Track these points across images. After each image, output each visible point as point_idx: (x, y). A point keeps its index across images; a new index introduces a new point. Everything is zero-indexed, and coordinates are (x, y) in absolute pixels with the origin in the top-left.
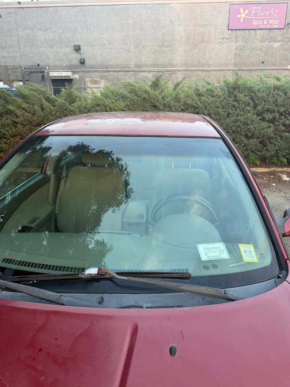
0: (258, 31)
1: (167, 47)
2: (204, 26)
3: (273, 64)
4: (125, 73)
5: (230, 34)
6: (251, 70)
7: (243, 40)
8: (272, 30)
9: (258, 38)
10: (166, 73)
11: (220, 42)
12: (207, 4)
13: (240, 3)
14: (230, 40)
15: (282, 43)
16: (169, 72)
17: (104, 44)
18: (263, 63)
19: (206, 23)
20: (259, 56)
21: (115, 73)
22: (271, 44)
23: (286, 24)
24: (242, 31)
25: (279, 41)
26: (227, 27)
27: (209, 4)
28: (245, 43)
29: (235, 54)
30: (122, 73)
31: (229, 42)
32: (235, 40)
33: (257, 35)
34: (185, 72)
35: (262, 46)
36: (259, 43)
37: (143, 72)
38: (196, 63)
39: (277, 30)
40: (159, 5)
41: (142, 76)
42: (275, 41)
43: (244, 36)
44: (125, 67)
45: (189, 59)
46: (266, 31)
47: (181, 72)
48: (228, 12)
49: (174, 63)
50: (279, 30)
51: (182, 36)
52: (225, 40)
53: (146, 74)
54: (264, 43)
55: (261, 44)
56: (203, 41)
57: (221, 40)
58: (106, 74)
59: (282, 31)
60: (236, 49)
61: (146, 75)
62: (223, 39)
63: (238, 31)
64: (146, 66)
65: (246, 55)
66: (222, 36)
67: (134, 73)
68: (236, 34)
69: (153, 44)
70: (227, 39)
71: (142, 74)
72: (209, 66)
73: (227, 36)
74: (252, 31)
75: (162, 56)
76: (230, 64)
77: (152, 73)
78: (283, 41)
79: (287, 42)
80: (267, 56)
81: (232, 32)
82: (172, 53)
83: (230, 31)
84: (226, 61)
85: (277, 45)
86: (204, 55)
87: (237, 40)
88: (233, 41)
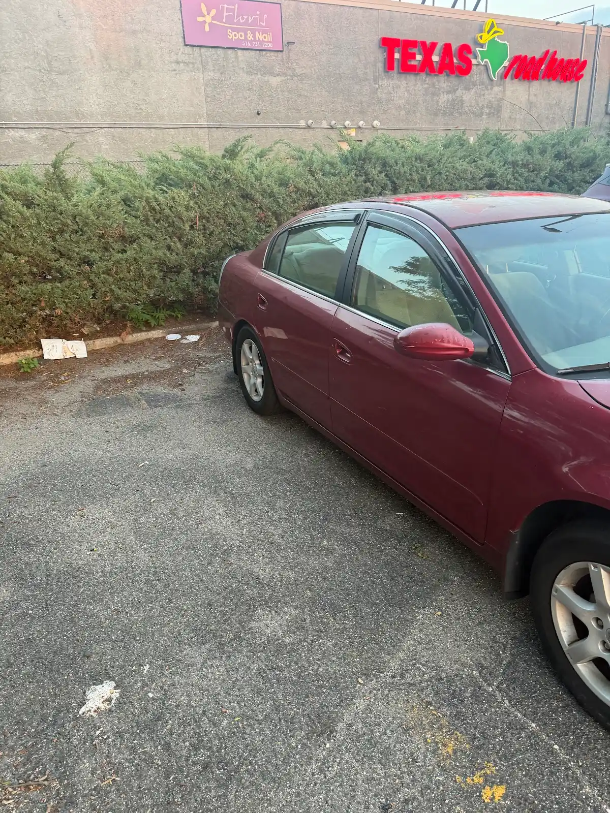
0: (240, 52)
1: (61, 74)
2: (134, 32)
3: (275, 118)
5: (189, 54)
6: (240, 128)
7: (217, 68)
8: (264, 53)
9: (243, 65)
10: (70, 131)
11: (174, 70)
14: (191, 66)
15: (283, 78)
16: (76, 130)
18: (258, 114)
19: (137, 28)
20: (251, 102)
22: (266, 78)
23: (285, 43)
24: (213, 51)
25: (278, 75)
26: (181, 40)
28: (221, 73)
29: (207, 96)
31: (191, 71)
32: (200, 66)
33: (240, 59)
34: (113, 130)
35: (251, 82)
36: (245, 75)
37: (13, 128)
38: (132, 111)
39: (272, 54)
41: (14, 139)
42: (272, 74)
43: (217, 60)
45: (116, 103)
46: (253, 52)
47: (103, 130)
48: (179, 8)
49: (85, 109)
50: (276, 54)
51: (91, 50)
52: (182, 65)
53: (22, 133)
54: (253, 77)
55: (249, 78)
56: (139, 64)
57: (174, 66)
59: (280, 54)
60: (206, 85)
61: (21, 137)
62: (178, 63)
63: (203, 50)
64: (18, 115)
65: (228, 97)
66: (174, 58)
68: (201, 56)
69: (26, 64)
70: (186, 64)
71: (13, 133)
72: (161, 118)
73: (182, 58)
74: (230, 52)
75: (54, 93)
76: (201, 116)
77: (37, 132)
78: (285, 74)
79: (291, 76)
80: (263, 101)
81: (193, 50)
82: (77, 87)
83: (188, 50)
84: (192, 109)
85: (275, 81)
86: (147, 95)
87: (204, 67)
88: (198, 69)
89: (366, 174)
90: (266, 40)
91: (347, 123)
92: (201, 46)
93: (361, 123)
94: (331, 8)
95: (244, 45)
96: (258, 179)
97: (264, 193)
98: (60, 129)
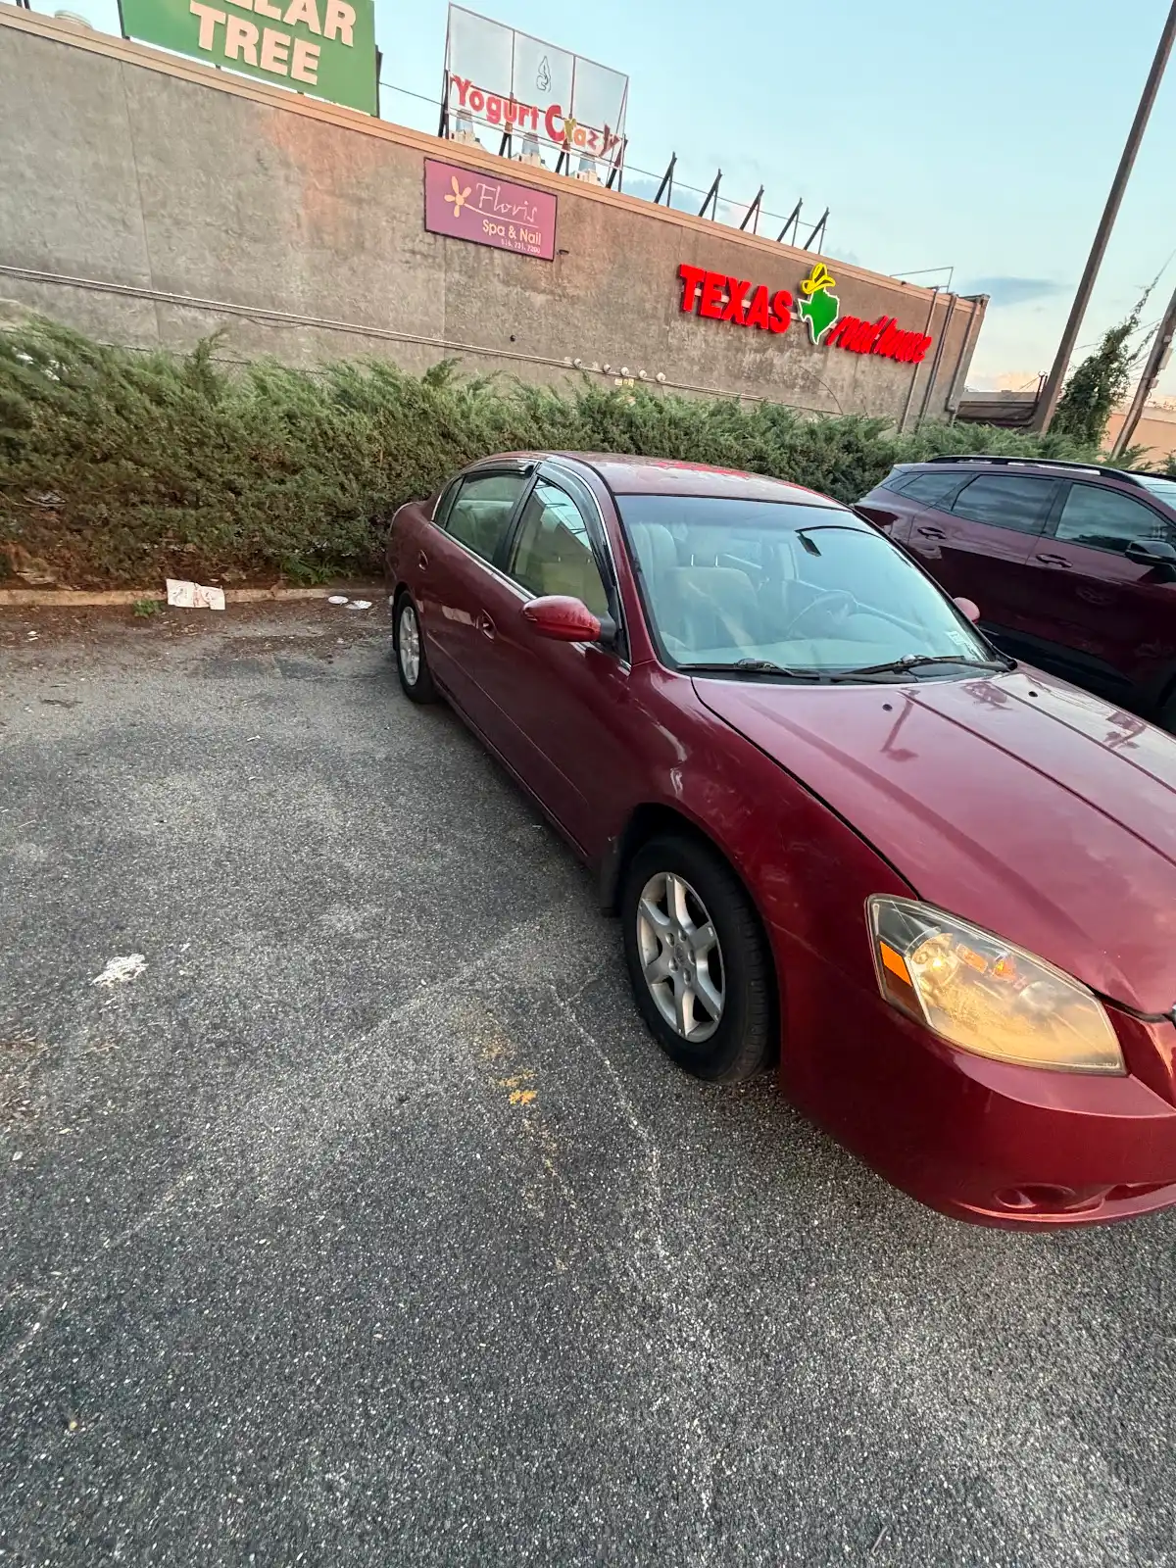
0: (497, 253)
1: (255, 241)
2: (359, 201)
3: (534, 348)
4: (120, 299)
5: (429, 244)
6: (487, 355)
7: (464, 268)
8: (528, 259)
9: (499, 271)
10: (261, 321)
11: (407, 262)
12: (364, 138)
13: (450, 161)
14: (430, 260)
15: (550, 297)
16: (268, 322)
17: (22, 176)
18: (512, 339)
19: (364, 195)
20: (504, 322)
21: (82, 292)
22: (527, 294)
23: (557, 251)
24: (461, 245)
25: (543, 292)
26: (421, 222)
27: (370, 139)
28: (470, 277)
29: (447, 304)
30: (109, 297)
31: (430, 267)
32: (443, 263)
33: (496, 262)
34: (319, 329)
35: (507, 295)
36: (500, 285)
37: (184, 305)
38: (347, 310)
39: (539, 261)
40: (216, 94)
41: (184, 320)
42: (535, 289)
43: (464, 257)
44: (118, 279)
45: (326, 293)
46: (513, 256)
47: (306, 328)
48: (422, 178)
49: (283, 295)
50: (543, 263)
51: (298, 215)
52: (418, 257)
53: (196, 313)
54: (511, 288)
55: (506, 290)
56: (361, 246)
57: (408, 255)
58: (45, 289)
59: (549, 264)
60: (449, 289)
61: (195, 319)
62: (413, 252)
63: (449, 241)
64: (191, 287)
65: (474, 311)
66: (410, 246)
67: (152, 302)
68: (445, 249)
69: (208, 220)
70: (425, 256)
71: (183, 312)
72: (385, 324)
73: (424, 248)
74: (483, 250)
75: (244, 266)
76: (437, 330)
77: (215, 315)
78: (552, 293)
79: (559, 296)
80: (520, 324)
81: (436, 240)
82: (275, 263)
83: (429, 238)
84: (426, 318)
85: (539, 299)
86: (368, 289)
87: (448, 264)
88: (440, 266)
89: (605, 432)
90: (533, 242)
91: (625, 370)
92: (446, 236)
93: (642, 373)
94: (621, 215)
95: (503, 244)
96: (465, 416)
97: (470, 435)
98: (248, 317)
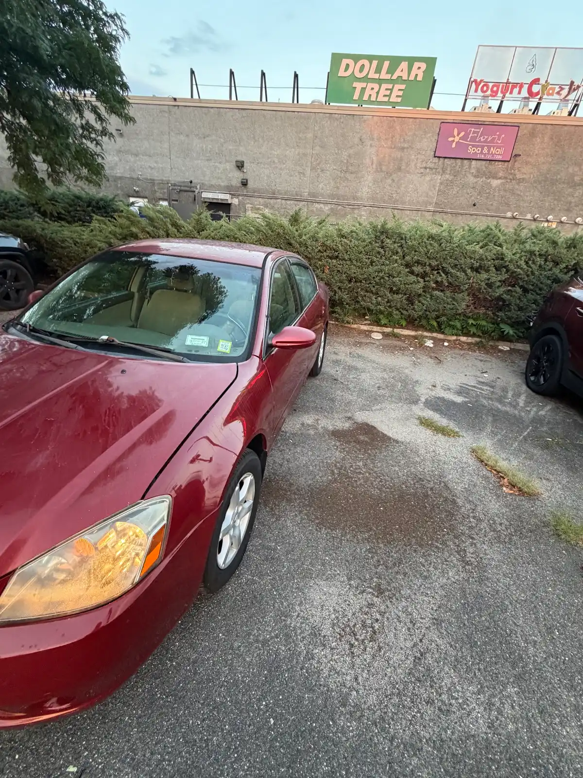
0: (474, 162)
1: (352, 173)
2: (403, 149)
3: (487, 209)
4: (296, 202)
5: (435, 163)
6: (457, 214)
7: (452, 172)
8: (493, 162)
9: (473, 171)
10: (347, 207)
11: (422, 173)
12: (411, 120)
13: (455, 121)
14: (434, 170)
15: (503, 181)
16: (350, 206)
17: (274, 162)
18: (474, 205)
19: (406, 145)
20: (471, 196)
21: (283, 201)
22: (489, 181)
23: (513, 154)
24: (452, 160)
25: (500, 178)
26: (433, 153)
27: (415, 120)
28: (455, 176)
29: (439, 191)
30: (292, 202)
31: (433, 174)
32: (441, 171)
33: (472, 166)
34: (371, 208)
35: (476, 182)
36: (472, 178)
37: (318, 203)
38: (386, 198)
39: (500, 163)
40: (349, 116)
41: (317, 209)
42: (495, 177)
43: (454, 167)
44: (297, 195)
45: (378, 192)
46: (484, 162)
47: (365, 208)
48: (437, 132)
49: (359, 194)
50: (503, 163)
51: (373, 160)
52: (428, 170)
53: (322, 205)
54: (479, 179)
55: (475, 180)
56: (399, 169)
57: (422, 170)
58: (272, 201)
59: (506, 164)
60: (441, 184)
61: (321, 208)
62: (426, 168)
63: (446, 160)
64: (322, 195)
65: (454, 193)
66: (424, 165)
67: (306, 203)
68: (444, 164)
69: (335, 167)
70: (431, 169)
71: (317, 205)
72: (403, 203)
73: (432, 166)
74: (466, 161)
75: (345, 185)
76: (430, 204)
77: (329, 206)
78: (506, 178)
79: (511, 179)
80: (481, 197)
81: (439, 161)
82: (358, 181)
83: (436, 160)
84: (426, 199)
85: (495, 183)
86: (399, 188)
87: (444, 172)
88: (439, 172)
90: (498, 153)
91: (550, 217)
92: (445, 158)
93: (564, 219)
94: (566, 128)
95: (478, 157)
98: (342, 205)
